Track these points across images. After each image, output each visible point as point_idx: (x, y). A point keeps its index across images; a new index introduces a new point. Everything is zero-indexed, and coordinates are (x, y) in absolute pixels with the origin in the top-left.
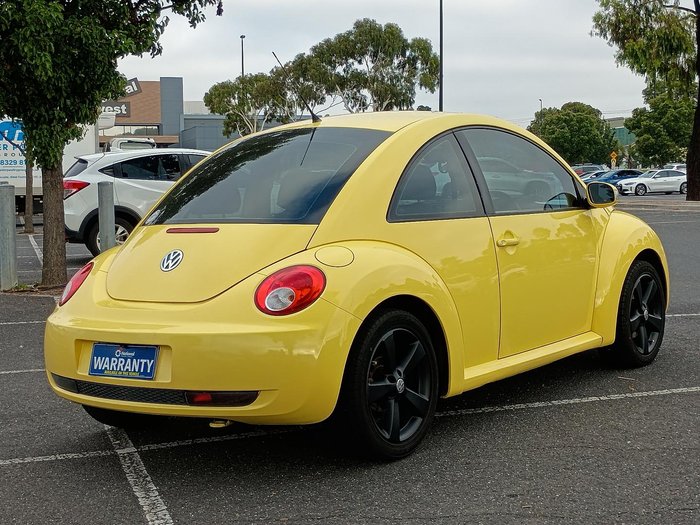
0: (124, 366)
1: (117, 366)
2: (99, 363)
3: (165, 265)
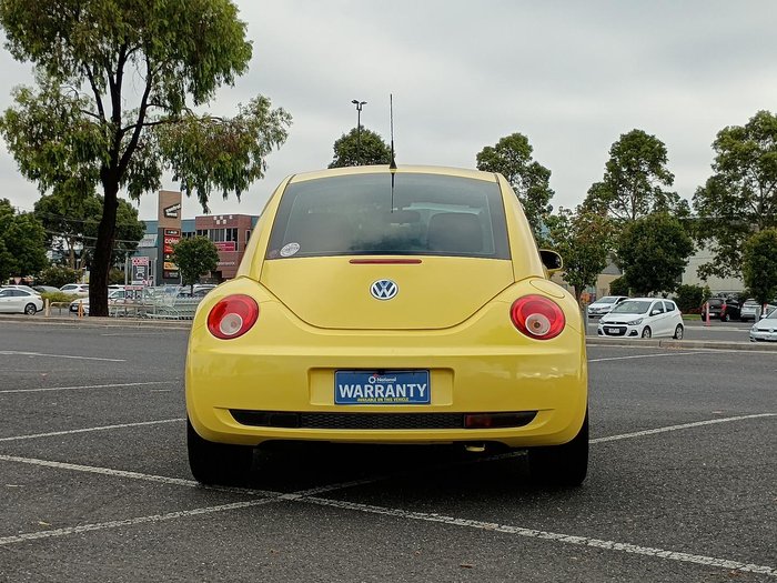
0: (384, 393)
1: (374, 393)
2: (346, 391)
3: (380, 294)
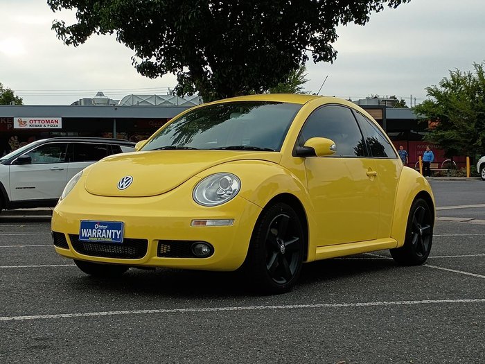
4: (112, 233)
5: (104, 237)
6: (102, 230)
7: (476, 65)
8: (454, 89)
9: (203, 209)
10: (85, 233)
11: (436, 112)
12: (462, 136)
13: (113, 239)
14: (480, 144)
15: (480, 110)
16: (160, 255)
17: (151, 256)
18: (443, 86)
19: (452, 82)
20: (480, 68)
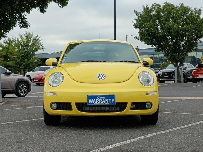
4: (109, 100)
5: (104, 102)
6: (102, 99)
7: (20, 35)
8: (9, 44)
9: (146, 87)
10: (91, 101)
11: (3, 54)
12: (15, 64)
13: (110, 103)
14: (23, 67)
15: (22, 54)
16: (131, 109)
17: (128, 110)
18: (5, 43)
19: (9, 42)
20: (22, 36)
